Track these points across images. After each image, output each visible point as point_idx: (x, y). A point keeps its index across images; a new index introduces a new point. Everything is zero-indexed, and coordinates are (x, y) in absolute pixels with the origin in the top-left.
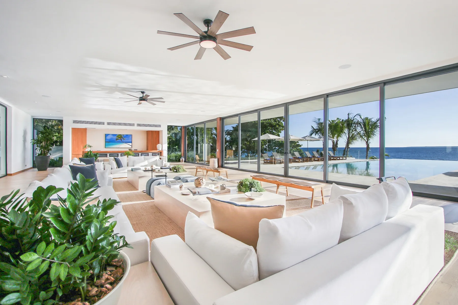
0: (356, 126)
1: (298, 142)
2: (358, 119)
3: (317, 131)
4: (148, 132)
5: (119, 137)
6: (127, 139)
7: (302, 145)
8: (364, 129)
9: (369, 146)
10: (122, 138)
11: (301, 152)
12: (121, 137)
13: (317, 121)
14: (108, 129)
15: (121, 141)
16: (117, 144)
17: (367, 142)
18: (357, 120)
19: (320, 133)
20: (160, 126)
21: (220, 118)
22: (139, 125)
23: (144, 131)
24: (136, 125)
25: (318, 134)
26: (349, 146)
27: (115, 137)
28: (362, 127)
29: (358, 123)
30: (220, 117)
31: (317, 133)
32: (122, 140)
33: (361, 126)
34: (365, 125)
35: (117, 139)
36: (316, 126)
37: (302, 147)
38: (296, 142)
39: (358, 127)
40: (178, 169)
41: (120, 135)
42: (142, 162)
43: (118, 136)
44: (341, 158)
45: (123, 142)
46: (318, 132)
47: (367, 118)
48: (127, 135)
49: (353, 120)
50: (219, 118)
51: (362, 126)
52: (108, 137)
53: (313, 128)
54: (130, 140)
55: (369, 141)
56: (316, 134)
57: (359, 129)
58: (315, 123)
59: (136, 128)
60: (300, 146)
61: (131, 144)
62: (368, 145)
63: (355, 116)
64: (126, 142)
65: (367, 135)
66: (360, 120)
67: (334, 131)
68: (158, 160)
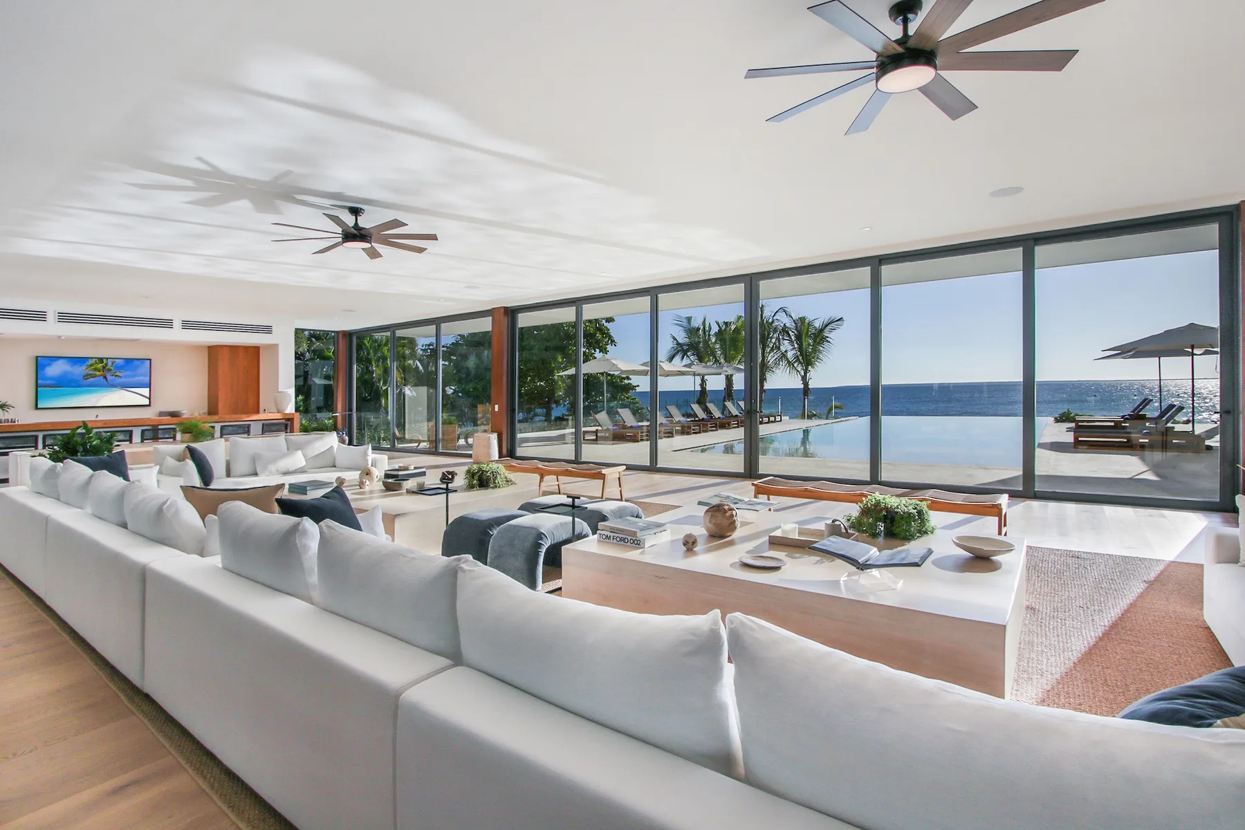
0: (781, 337)
1: (628, 378)
2: (783, 320)
3: (685, 348)
4: (213, 352)
5: (96, 369)
6: (128, 373)
7: (638, 386)
8: (796, 346)
9: (810, 387)
10: (109, 370)
11: (637, 405)
12: (104, 367)
13: (685, 323)
14: (60, 337)
15: (104, 380)
16: (90, 392)
17: (804, 378)
18: (782, 325)
19: (693, 355)
20: (267, 330)
21: (505, 310)
22: (187, 325)
23: (197, 348)
24: (177, 324)
25: (688, 356)
26: (764, 388)
27: (80, 370)
28: (791, 341)
29: (785, 330)
30: (505, 307)
31: (685, 353)
32: (109, 377)
33: (791, 338)
34: (799, 337)
35: (86, 377)
36: (682, 338)
37: (638, 389)
38: (624, 378)
39: (783, 339)
40: (493, 475)
41: (101, 360)
42: (283, 456)
43: (91, 365)
44: (772, 419)
45: (113, 386)
46: (688, 350)
47: (802, 319)
48: (129, 361)
49: (773, 322)
50: (502, 310)
51: (793, 337)
52: (54, 370)
53: (676, 339)
54: (141, 378)
55: (808, 375)
56: (683, 358)
57: (785, 345)
58: (681, 328)
59: (177, 334)
60: (634, 388)
61: (145, 391)
62: (806, 384)
63: (777, 312)
64: (125, 386)
65: (803, 359)
66: (789, 323)
67: (730, 351)
68: (335, 447)
